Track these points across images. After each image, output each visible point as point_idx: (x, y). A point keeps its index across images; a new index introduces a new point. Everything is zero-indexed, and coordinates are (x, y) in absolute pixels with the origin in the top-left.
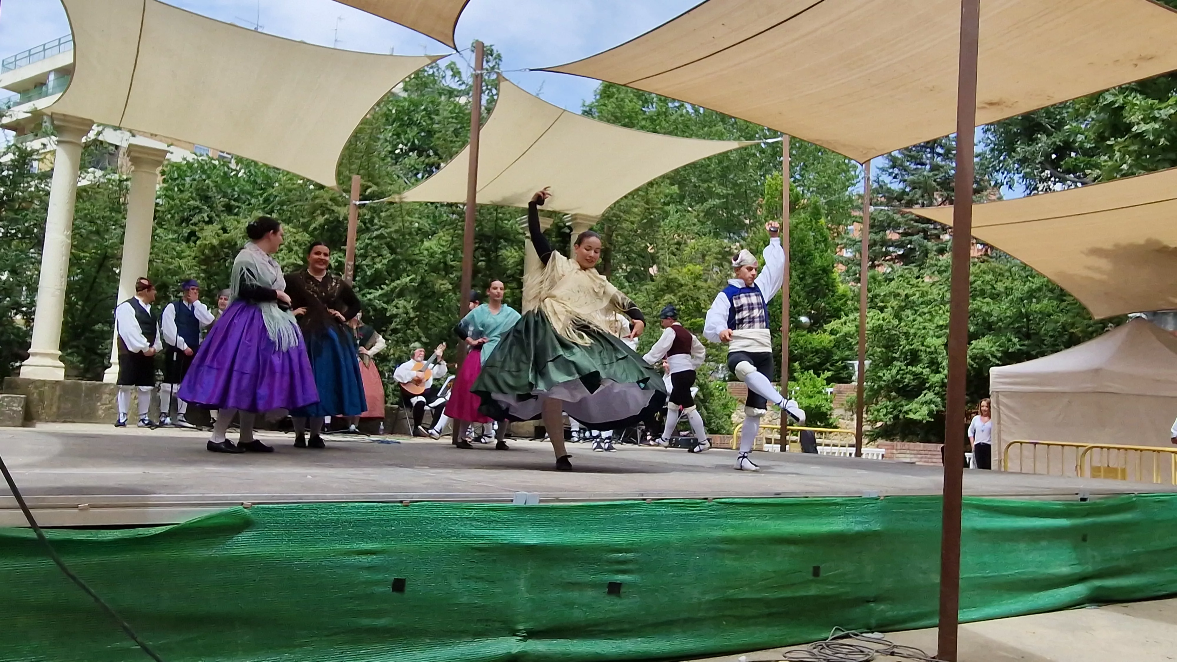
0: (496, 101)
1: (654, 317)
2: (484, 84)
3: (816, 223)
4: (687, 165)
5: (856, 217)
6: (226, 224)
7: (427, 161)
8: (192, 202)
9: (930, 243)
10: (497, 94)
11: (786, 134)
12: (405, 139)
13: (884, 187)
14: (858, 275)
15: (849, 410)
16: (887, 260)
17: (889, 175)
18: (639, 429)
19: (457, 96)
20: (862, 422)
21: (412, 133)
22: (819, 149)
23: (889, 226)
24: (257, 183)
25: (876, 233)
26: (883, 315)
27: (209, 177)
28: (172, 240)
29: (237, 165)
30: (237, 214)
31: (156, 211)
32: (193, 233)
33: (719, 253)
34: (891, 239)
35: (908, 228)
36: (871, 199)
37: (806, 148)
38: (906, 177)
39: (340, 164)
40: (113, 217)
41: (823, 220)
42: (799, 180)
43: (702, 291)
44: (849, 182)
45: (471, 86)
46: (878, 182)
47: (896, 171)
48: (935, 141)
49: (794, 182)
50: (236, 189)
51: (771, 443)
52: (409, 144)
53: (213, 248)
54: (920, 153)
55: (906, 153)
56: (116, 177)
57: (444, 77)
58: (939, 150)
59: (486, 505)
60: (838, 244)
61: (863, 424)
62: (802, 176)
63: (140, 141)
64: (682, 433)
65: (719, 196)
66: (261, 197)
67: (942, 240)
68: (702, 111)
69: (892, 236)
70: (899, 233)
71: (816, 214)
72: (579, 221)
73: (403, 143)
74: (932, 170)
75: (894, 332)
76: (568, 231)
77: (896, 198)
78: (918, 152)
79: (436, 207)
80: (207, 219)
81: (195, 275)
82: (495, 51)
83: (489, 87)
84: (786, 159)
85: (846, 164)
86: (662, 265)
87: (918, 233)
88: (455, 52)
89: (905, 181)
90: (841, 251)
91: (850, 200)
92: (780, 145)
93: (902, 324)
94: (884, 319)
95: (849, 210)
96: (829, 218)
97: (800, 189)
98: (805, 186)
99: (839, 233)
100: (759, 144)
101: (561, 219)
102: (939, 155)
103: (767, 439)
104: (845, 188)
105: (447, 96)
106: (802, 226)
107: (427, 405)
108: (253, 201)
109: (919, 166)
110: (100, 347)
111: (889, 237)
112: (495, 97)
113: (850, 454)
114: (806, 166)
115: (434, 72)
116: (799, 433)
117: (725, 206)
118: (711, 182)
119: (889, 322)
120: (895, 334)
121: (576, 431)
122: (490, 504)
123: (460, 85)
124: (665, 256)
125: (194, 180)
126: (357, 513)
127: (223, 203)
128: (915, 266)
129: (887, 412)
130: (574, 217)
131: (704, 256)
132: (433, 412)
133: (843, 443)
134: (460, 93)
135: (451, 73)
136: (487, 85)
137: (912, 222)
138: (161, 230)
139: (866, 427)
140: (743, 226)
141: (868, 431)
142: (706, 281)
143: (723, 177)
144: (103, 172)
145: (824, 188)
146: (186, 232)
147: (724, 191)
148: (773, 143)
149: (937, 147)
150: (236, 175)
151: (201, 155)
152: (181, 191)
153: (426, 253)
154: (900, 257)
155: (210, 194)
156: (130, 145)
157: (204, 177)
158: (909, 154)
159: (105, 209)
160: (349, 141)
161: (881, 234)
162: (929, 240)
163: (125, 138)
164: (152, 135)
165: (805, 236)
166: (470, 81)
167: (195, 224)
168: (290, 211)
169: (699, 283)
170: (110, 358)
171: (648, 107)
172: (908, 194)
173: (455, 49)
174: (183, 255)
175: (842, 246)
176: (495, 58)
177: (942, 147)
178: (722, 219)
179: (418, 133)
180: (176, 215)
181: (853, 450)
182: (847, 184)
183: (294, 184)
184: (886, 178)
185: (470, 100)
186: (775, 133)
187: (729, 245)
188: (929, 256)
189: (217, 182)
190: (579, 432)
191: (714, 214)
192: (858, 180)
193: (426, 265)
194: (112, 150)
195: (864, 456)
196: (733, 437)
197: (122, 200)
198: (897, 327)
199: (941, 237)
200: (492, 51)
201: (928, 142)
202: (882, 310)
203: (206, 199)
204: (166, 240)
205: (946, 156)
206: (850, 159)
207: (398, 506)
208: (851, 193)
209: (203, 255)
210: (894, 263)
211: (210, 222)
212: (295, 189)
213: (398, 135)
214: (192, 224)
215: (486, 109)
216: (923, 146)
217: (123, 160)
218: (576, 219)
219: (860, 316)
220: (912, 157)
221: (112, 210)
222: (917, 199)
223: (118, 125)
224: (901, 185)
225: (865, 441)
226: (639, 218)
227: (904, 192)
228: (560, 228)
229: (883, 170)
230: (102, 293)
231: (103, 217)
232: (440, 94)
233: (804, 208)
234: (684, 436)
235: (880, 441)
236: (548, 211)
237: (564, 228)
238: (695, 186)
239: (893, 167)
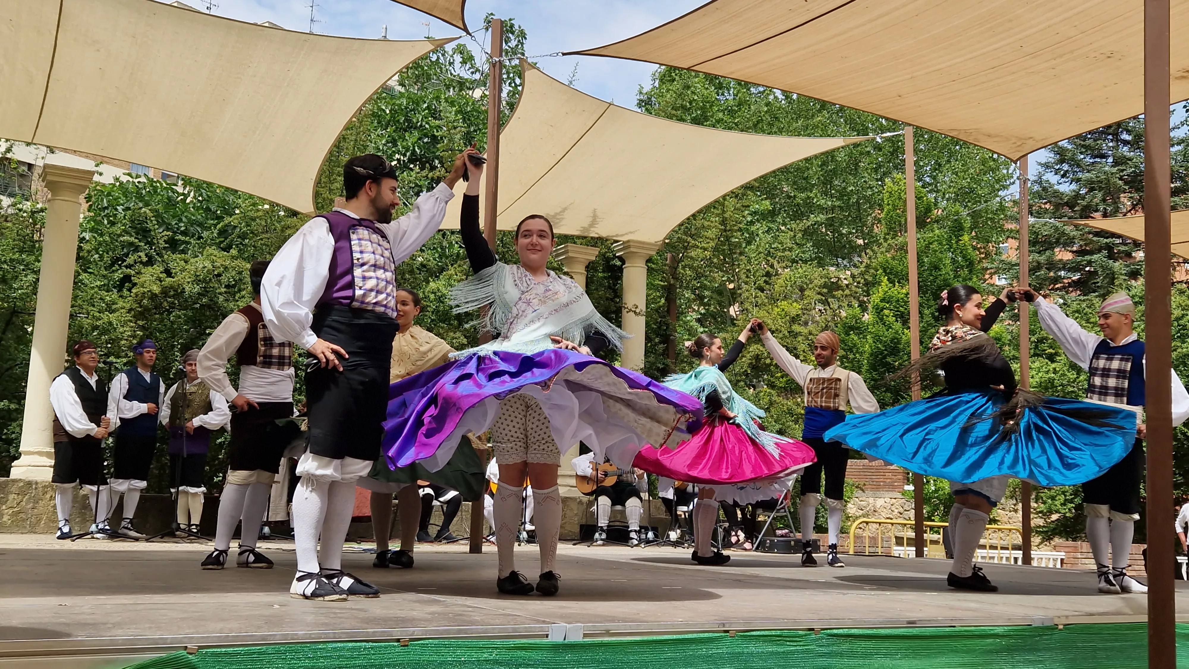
0: (521, 94)
1: (736, 375)
2: (504, 71)
3: (957, 242)
4: (778, 169)
5: (1011, 231)
6: (171, 265)
7: (430, 175)
8: (126, 238)
9: (1117, 264)
10: (522, 84)
11: (910, 125)
12: (403, 147)
13: (1050, 189)
14: (1016, 311)
15: (1012, 498)
16: (1057, 289)
17: (1056, 174)
18: (720, 526)
19: (469, 89)
20: (1030, 512)
21: (411, 138)
22: (956, 141)
23: (1058, 243)
24: (210, 210)
25: (1039, 253)
26: (1053, 365)
27: (147, 205)
28: (100, 288)
29: (185, 188)
30: (183, 252)
31: (80, 248)
32: (127, 278)
33: (825, 286)
34: (1061, 260)
35: (1086, 245)
36: (1030, 206)
37: (938, 140)
38: (1080, 175)
39: (318, 183)
40: (23, 260)
41: (966, 238)
42: (930, 184)
43: (800, 338)
44: (1002, 183)
45: (488, 75)
46: (1040, 183)
47: (1066, 167)
48: (1119, 124)
49: (923, 187)
50: (184, 219)
51: (902, 545)
52: (408, 154)
53: (153, 296)
54: (1099, 142)
55: (1078, 141)
56: (27, 205)
57: (451, 64)
58: (1125, 137)
59: (512, 642)
60: (987, 269)
61: (1032, 516)
62: (934, 178)
63: (60, 160)
64: (779, 532)
65: (822, 209)
66: (215, 228)
67: (1135, 258)
68: (795, 97)
69: (1063, 255)
70: (1073, 252)
71: (958, 229)
72: (632, 249)
73: (399, 152)
74: (1116, 163)
75: (1071, 389)
76: (619, 263)
77: (1067, 204)
78: (1095, 141)
79: (444, 235)
80: (145, 259)
81: (129, 333)
82: (517, 27)
83: (511, 75)
84: (910, 158)
85: (994, 160)
86: (747, 305)
87: (1099, 251)
88: (465, 34)
89: (1078, 180)
90: (991, 278)
91: (1002, 208)
92: (901, 138)
93: (1081, 378)
94: (1055, 371)
95: (1001, 222)
96: (974, 234)
97: (931, 197)
98: (938, 191)
99: (988, 255)
100: (874, 139)
101: (609, 248)
102: (1125, 143)
103: (896, 537)
104: (994, 192)
105: (457, 89)
106: (935, 246)
107: (436, 499)
108: (205, 234)
109: (1098, 160)
110: (5, 431)
111: (1059, 257)
112: (520, 88)
113: (1016, 559)
114: (940, 165)
115: (438, 58)
116: (942, 530)
117: (830, 224)
118: (811, 192)
119: (1064, 375)
120: (1072, 392)
121: (635, 531)
122: (518, 641)
123: (472, 73)
124: (748, 291)
125: (128, 209)
126: (339, 657)
127: (166, 238)
128: (1096, 296)
129: (1066, 500)
130: (627, 245)
131: (802, 290)
132: (445, 508)
133: (1004, 543)
134: (474, 85)
135: (461, 60)
136: (508, 73)
137: (1091, 236)
138: (86, 275)
139: (1037, 521)
140: (855, 249)
141: (1040, 527)
142: (806, 324)
143: (826, 182)
144: (12, 199)
145: (966, 193)
146: (118, 276)
147: (830, 203)
148: (893, 136)
149: (1122, 132)
150: (183, 201)
151: (138, 176)
152: (112, 224)
153: (432, 296)
154: (1076, 285)
155: (150, 225)
156: (46, 166)
157: (141, 205)
158: (1082, 143)
159: (13, 249)
160: (330, 152)
161: (1048, 253)
162: (1115, 260)
163: (40, 156)
164: (75, 151)
165: (940, 260)
166: (486, 67)
167: (129, 266)
168: (254, 246)
169: (796, 328)
170: (18, 447)
171: (722, 94)
172: (1083, 198)
173: (465, 29)
174: (114, 307)
175: (993, 271)
176: (518, 36)
177: (1129, 132)
178: (826, 240)
179: (420, 139)
180: (105, 255)
181: (1019, 554)
182: (997, 186)
183: (258, 210)
184: (1052, 178)
185: (487, 93)
186: (894, 124)
187: (836, 274)
188: (1117, 282)
189: (157, 211)
190: (638, 532)
191: (815, 231)
192: (1012, 181)
193: (433, 312)
194: (24, 171)
195: (1035, 563)
196: (849, 537)
197: (36, 237)
198: (1074, 382)
199: (1133, 255)
200: (512, 26)
201: (1109, 127)
202: (1051, 358)
203: (144, 233)
204: (93, 288)
205: (1134, 145)
206: (999, 154)
207: (394, 646)
208: (1003, 199)
209: (141, 307)
210: (1067, 292)
211: (150, 262)
212: (260, 218)
213: (394, 142)
214: (127, 267)
215: (508, 104)
216: (1102, 132)
217: (36, 184)
218: (629, 247)
219: (1021, 367)
220: (1088, 148)
221: (21, 251)
222: (1097, 205)
223: (30, 141)
224: (1074, 186)
225: (1036, 540)
226: (712, 244)
227: (1077, 195)
228: (607, 260)
229: (1047, 166)
230: (9, 360)
231: (12, 260)
232: (448, 87)
233: (937, 222)
234: (782, 536)
235: (1057, 540)
236: (592, 238)
237: (613, 259)
238: (789, 197)
239: (1062, 161)
